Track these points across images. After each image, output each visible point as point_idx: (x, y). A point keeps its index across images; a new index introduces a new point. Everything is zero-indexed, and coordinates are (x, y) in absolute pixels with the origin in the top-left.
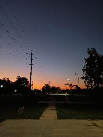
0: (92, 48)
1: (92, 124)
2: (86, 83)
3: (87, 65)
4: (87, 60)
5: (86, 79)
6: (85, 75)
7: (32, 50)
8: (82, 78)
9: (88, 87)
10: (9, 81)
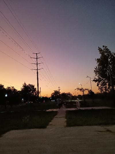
0: (103, 46)
1: (105, 130)
2: (100, 86)
3: (99, 65)
4: (98, 60)
5: (99, 82)
6: (97, 77)
7: (37, 54)
8: (94, 80)
9: (102, 90)
10: (15, 90)
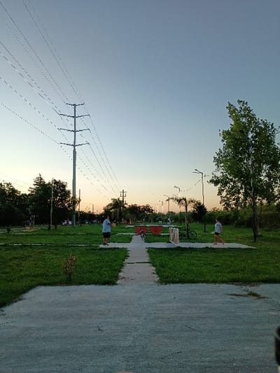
2: (224, 194)
3: (228, 146)
4: (226, 134)
6: (219, 174)
7: (75, 105)
8: (212, 181)
9: (228, 205)
10: (14, 191)
